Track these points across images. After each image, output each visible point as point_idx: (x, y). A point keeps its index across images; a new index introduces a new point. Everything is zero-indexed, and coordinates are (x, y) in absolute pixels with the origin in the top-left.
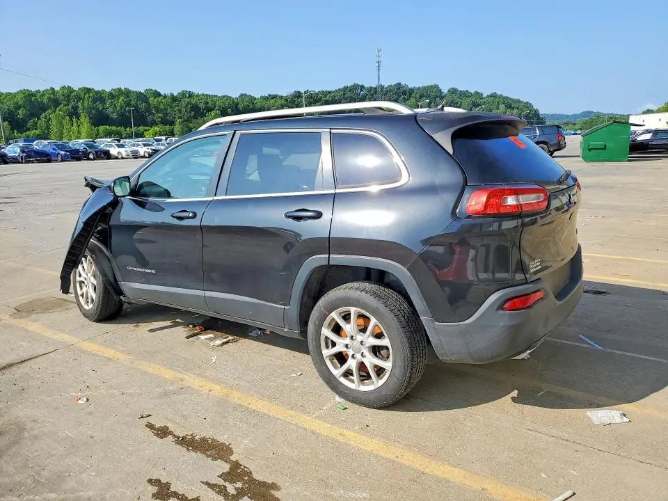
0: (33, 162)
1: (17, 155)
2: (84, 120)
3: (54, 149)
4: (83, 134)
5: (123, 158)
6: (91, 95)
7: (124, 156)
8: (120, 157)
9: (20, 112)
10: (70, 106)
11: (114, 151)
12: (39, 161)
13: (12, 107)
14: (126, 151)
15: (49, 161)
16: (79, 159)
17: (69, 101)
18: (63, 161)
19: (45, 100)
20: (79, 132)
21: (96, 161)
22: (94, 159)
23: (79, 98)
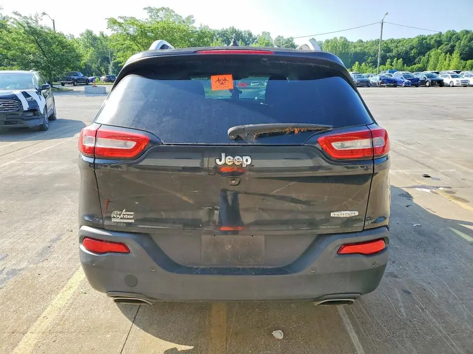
0: (384, 86)
1: (376, 81)
2: (456, 55)
3: (402, 78)
4: (452, 67)
5: (453, 86)
6: (469, 35)
7: (454, 85)
8: (451, 85)
9: (413, 52)
10: (449, 46)
11: (447, 81)
12: (389, 86)
13: (408, 48)
14: (457, 81)
15: (395, 86)
16: (417, 86)
17: (450, 41)
18: (405, 86)
19: (432, 42)
20: (449, 65)
21: (430, 88)
22: (429, 86)
23: (458, 39)
